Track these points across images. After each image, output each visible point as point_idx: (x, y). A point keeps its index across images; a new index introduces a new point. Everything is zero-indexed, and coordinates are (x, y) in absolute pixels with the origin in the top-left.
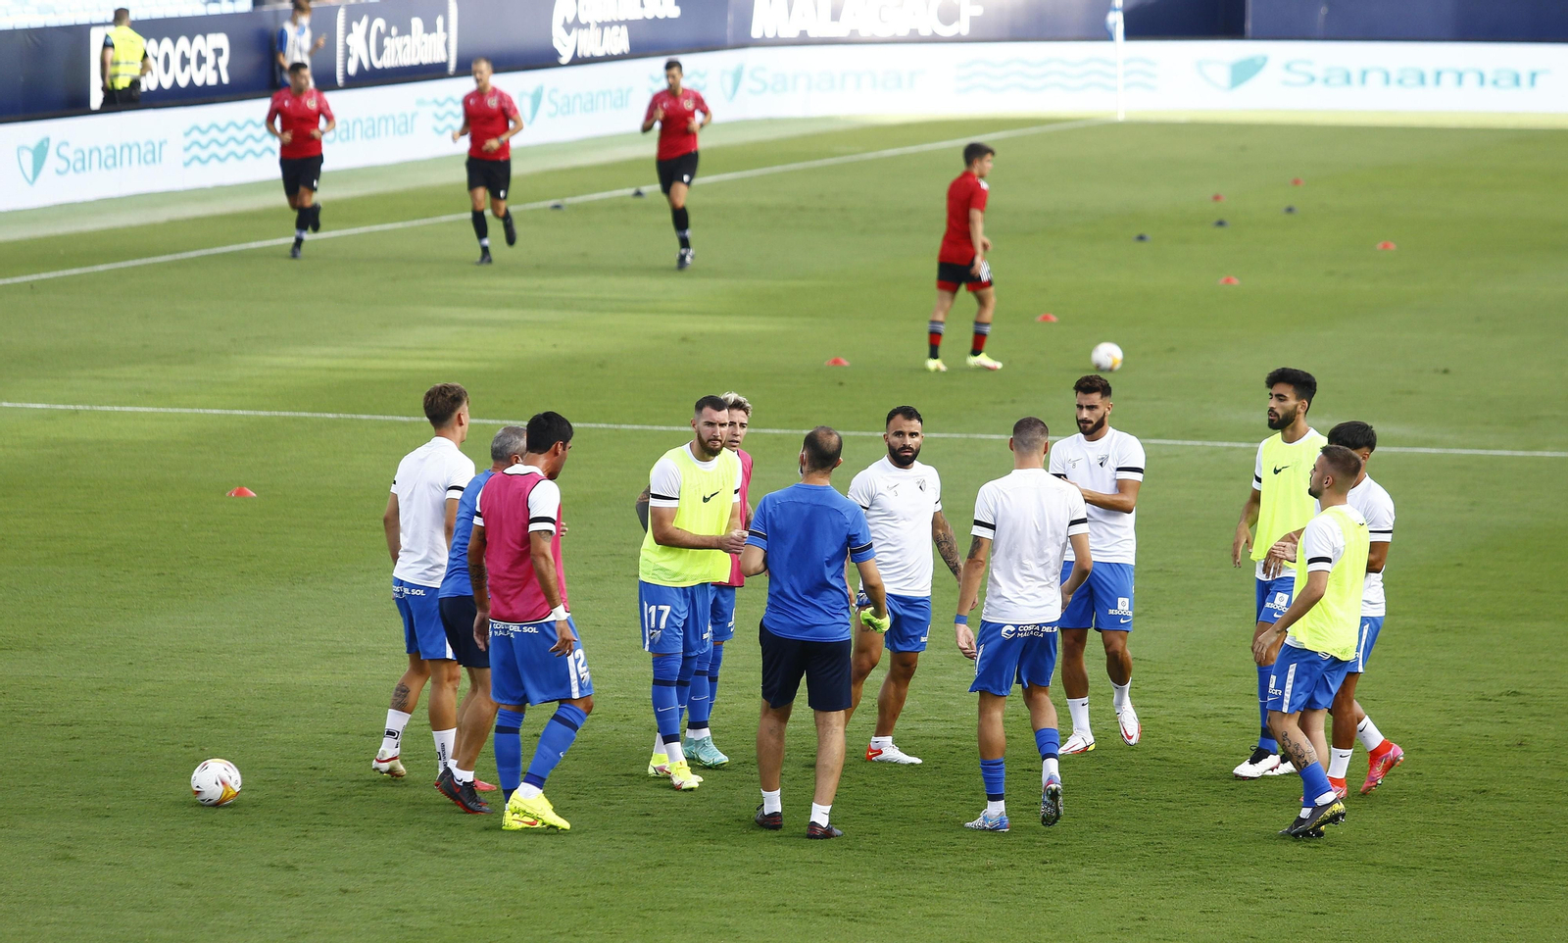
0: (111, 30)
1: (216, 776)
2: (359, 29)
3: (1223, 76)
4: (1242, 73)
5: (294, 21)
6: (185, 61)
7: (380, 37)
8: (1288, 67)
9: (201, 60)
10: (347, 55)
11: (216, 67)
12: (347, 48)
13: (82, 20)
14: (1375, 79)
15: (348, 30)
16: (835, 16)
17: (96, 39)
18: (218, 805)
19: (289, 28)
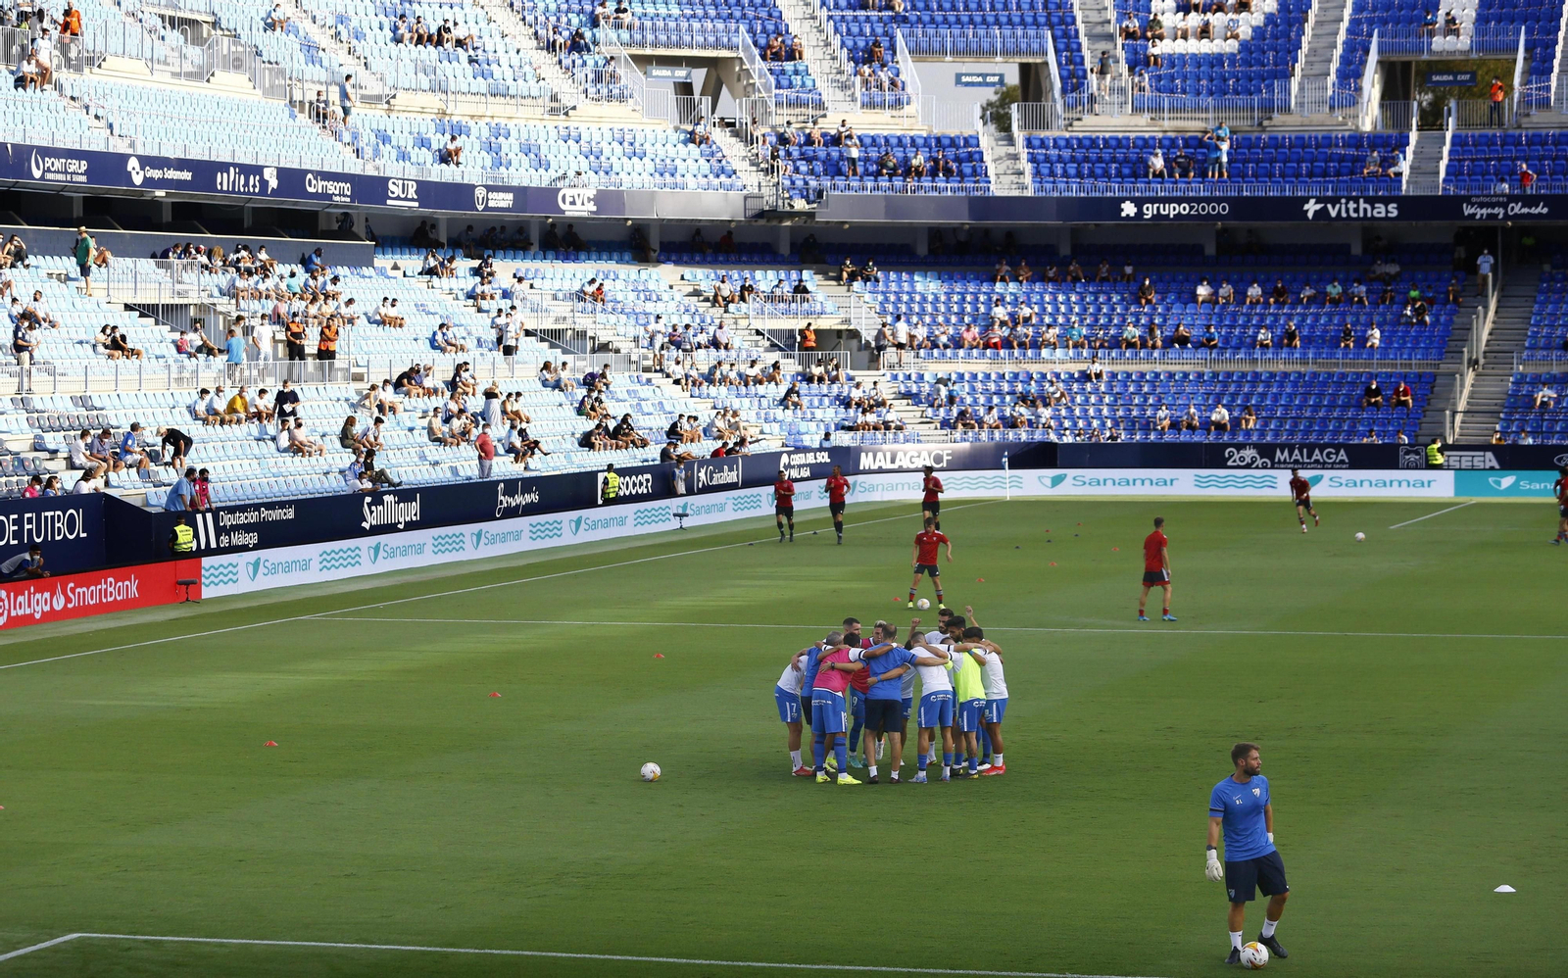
0: (606, 474)
1: (651, 769)
2: (703, 471)
3: (1048, 482)
4: (1056, 481)
5: (678, 468)
6: (634, 485)
7: (712, 473)
8: (1074, 478)
9: (641, 484)
10: (699, 481)
11: (647, 487)
12: (698, 477)
13: (595, 469)
14: (1109, 482)
15: (699, 471)
16: (893, 461)
17: (601, 477)
18: (651, 781)
19: (677, 471)
